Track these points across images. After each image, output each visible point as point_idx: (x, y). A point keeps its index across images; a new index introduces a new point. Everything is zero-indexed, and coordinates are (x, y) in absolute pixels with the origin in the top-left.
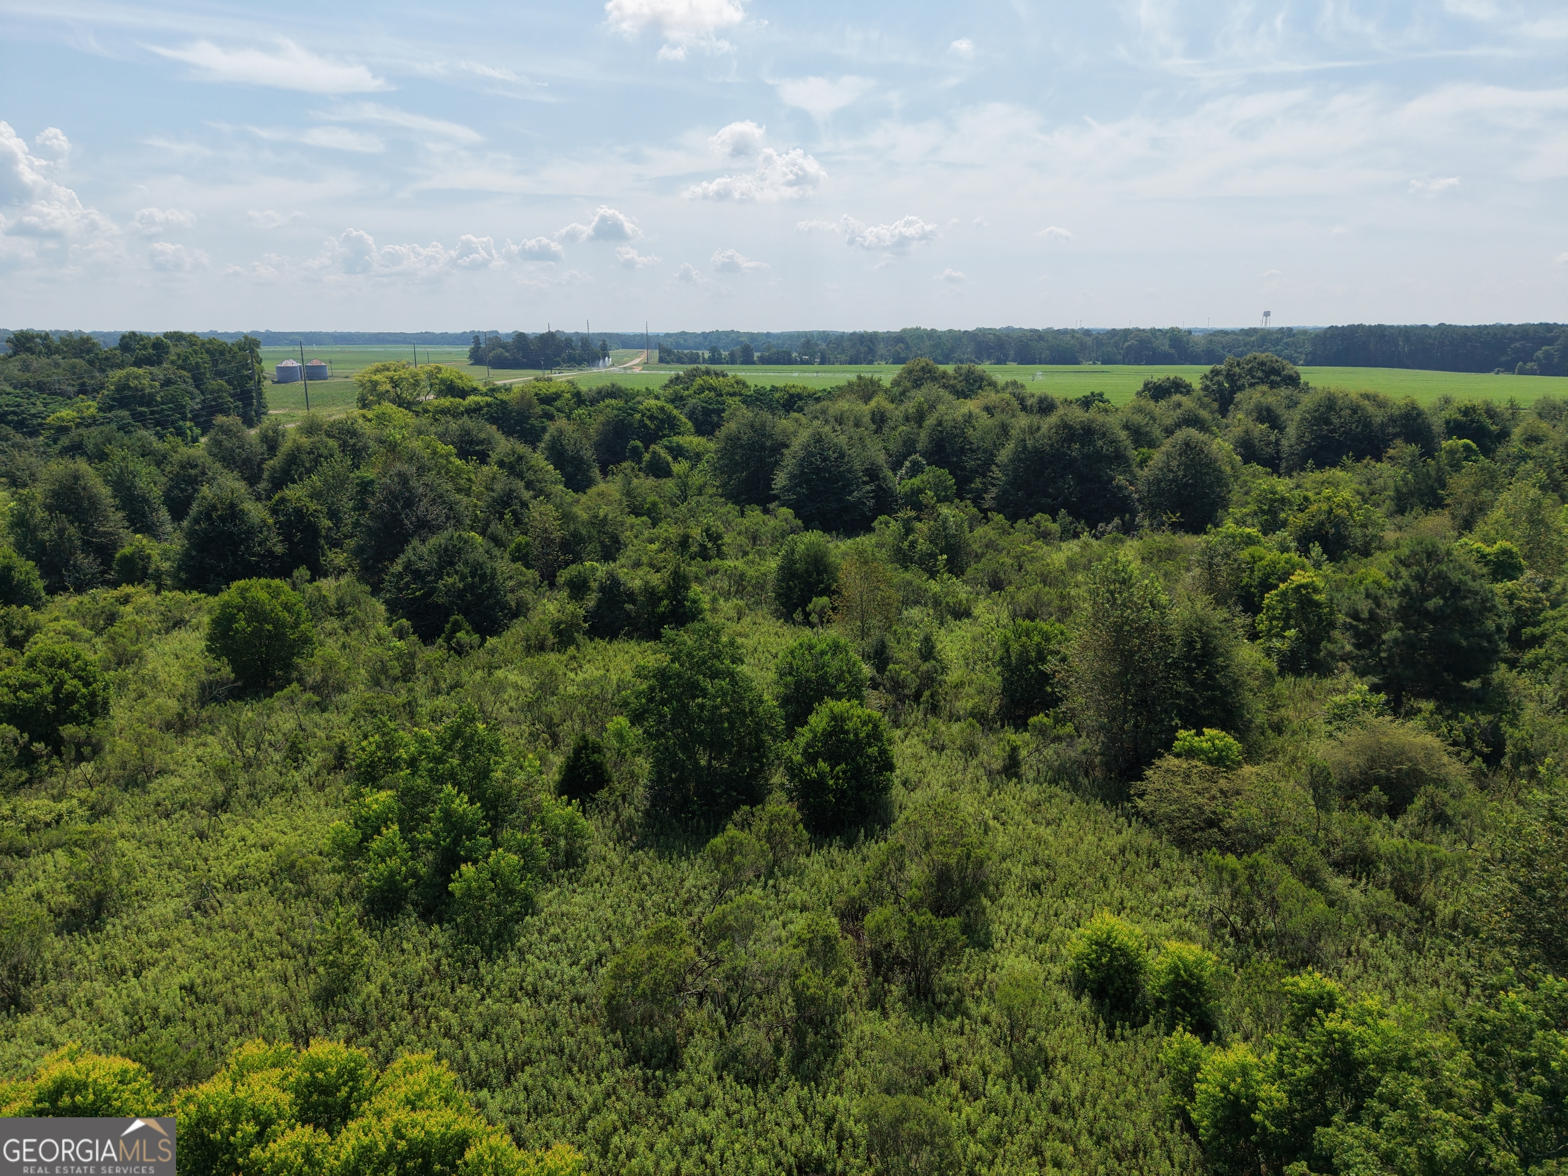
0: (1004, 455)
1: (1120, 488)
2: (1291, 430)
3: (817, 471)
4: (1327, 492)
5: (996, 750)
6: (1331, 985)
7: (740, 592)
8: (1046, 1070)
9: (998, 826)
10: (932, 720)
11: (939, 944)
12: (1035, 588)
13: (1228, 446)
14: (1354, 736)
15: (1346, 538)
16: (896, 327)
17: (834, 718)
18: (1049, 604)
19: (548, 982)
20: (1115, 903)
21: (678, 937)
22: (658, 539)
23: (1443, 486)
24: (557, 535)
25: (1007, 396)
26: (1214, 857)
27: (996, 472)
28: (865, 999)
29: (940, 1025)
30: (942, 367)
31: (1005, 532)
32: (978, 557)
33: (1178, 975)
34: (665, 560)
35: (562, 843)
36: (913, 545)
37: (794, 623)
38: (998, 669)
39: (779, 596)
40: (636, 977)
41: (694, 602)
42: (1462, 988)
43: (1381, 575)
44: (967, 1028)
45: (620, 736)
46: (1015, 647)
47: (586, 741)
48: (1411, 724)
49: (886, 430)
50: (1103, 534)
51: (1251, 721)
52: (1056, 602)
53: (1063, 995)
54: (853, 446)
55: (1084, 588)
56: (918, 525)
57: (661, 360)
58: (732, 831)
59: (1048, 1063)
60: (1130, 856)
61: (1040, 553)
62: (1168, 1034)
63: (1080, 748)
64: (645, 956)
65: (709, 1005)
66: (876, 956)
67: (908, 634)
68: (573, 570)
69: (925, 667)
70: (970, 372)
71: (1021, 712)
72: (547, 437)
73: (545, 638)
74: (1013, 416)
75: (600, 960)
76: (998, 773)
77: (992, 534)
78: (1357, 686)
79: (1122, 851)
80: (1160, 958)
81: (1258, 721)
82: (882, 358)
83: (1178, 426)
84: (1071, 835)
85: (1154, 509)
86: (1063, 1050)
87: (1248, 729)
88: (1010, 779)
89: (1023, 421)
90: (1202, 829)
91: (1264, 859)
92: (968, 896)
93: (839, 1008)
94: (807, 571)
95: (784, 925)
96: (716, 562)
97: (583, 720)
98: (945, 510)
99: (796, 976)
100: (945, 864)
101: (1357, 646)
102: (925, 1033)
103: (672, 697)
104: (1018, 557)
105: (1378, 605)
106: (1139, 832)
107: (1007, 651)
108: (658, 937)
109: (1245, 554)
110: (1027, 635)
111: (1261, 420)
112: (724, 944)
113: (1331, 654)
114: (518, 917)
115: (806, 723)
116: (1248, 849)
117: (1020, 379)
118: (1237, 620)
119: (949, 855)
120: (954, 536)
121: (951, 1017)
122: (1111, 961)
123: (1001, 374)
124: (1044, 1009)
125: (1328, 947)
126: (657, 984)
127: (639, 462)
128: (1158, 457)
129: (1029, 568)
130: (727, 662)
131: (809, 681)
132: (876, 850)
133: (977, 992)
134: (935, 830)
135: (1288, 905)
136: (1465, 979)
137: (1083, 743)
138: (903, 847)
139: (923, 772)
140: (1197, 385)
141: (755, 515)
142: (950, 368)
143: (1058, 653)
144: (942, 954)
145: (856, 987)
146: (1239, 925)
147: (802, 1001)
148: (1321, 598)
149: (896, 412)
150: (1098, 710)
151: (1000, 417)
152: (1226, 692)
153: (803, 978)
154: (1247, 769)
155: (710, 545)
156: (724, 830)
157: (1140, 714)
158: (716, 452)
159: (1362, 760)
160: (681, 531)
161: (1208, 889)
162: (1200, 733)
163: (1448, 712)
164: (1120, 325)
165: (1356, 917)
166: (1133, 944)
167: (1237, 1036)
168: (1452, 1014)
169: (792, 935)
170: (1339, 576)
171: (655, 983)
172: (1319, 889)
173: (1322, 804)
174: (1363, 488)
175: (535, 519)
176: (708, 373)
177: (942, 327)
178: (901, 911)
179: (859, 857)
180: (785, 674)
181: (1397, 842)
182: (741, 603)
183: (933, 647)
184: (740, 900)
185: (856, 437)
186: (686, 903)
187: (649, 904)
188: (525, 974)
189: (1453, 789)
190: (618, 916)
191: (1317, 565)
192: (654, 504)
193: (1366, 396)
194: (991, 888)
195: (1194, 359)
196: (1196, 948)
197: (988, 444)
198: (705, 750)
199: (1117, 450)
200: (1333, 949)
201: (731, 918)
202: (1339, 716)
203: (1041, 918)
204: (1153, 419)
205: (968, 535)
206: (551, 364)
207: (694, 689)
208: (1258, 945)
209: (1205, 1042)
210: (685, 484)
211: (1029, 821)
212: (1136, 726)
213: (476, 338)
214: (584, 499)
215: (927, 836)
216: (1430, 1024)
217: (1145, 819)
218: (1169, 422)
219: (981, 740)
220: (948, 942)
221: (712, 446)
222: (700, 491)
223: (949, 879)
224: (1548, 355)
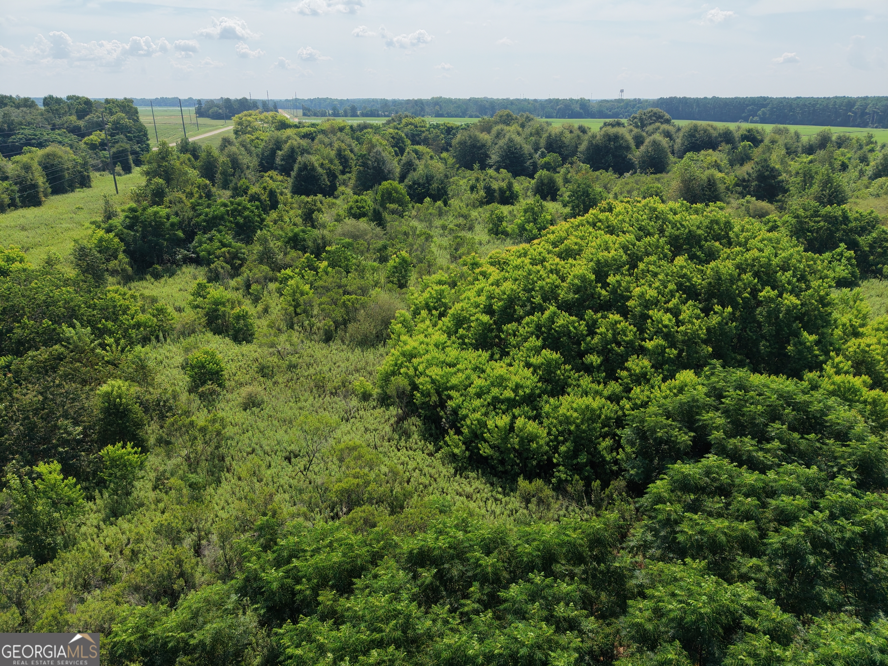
0: (583, 147)
1: (630, 159)
3: (513, 154)
27: (579, 154)
85: (643, 168)
128: (643, 147)
140: (626, 124)
193: (709, 125)
195: (592, 115)
197: (573, 143)
210: (447, 163)
213: (199, 102)
222: (453, 166)
224: (764, 113)
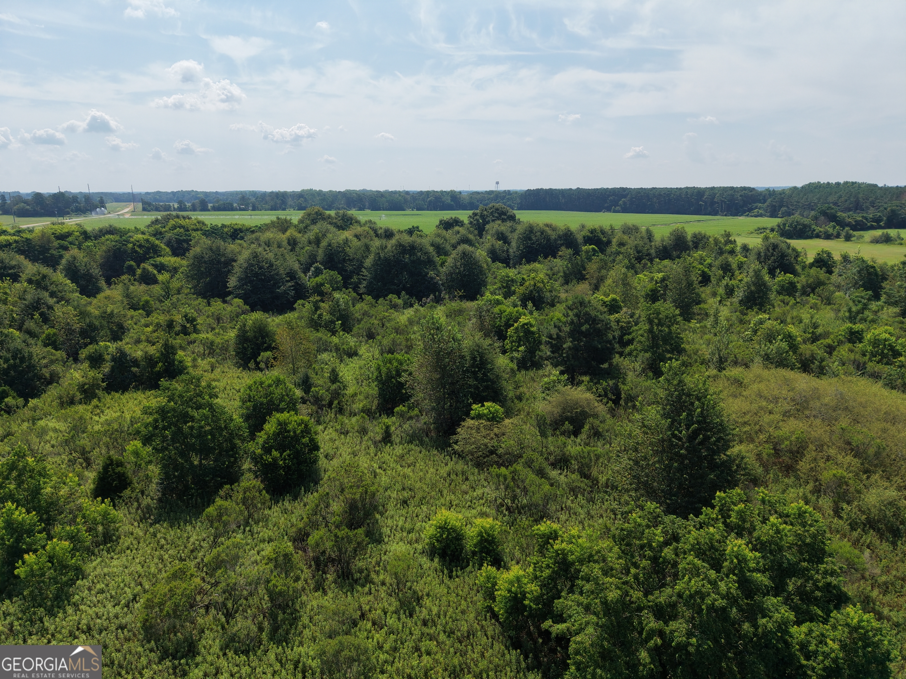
0: (368, 262)
1: (432, 278)
2: (514, 244)
3: (256, 275)
4: (533, 275)
5: (377, 429)
6: (555, 526)
7: (212, 353)
8: (418, 604)
9: (382, 472)
10: (340, 417)
11: (353, 545)
12: (392, 336)
13: (484, 254)
14: (555, 398)
15: (543, 298)
16: (298, 189)
17: (280, 424)
18: (400, 345)
19: (98, 621)
20: (448, 504)
21: (188, 574)
22: (151, 324)
23: (585, 269)
24: (77, 327)
25: (367, 228)
26: (494, 470)
27: (365, 272)
28: (312, 586)
29: (358, 591)
30: (328, 212)
31: (373, 306)
32: (359, 321)
33: (482, 536)
34: (158, 337)
35: (100, 528)
36: (320, 316)
37: (249, 369)
38: (376, 383)
39: (238, 353)
40: (162, 604)
41: (181, 362)
42: (613, 516)
43: (560, 315)
44: (373, 590)
45: (136, 453)
46: (384, 370)
47: (112, 460)
48: (579, 389)
49: (297, 249)
50: (425, 304)
51: (506, 396)
52: (404, 343)
53: (424, 560)
54: (278, 259)
55: (418, 334)
56: (322, 305)
57: (144, 209)
58: (219, 502)
59: (419, 599)
60: (453, 477)
61: (393, 316)
62: (480, 569)
63: (423, 422)
64: (167, 590)
65: (213, 611)
66: (317, 560)
67: (322, 369)
68: (91, 348)
69: (333, 387)
70: (344, 215)
71: (390, 406)
72: (64, 261)
73: (74, 396)
74: (371, 240)
75: (134, 599)
76: (380, 442)
77: (366, 308)
78: (554, 372)
79: (449, 475)
80: (473, 529)
81: (510, 396)
82: (291, 207)
83: (459, 243)
84: (421, 470)
85: (450, 289)
86: (427, 590)
87: (506, 400)
88: (386, 445)
89: (377, 243)
90: (488, 456)
91: (519, 467)
92: (368, 514)
93: (298, 594)
94: (255, 337)
95: (258, 553)
96: (194, 336)
97: (107, 447)
98: (337, 295)
99: (268, 581)
100: (353, 499)
101: (552, 352)
102: (349, 598)
103: (170, 424)
104: (381, 320)
105: (560, 331)
106: (457, 463)
107: (380, 372)
108: (175, 576)
109: (496, 310)
110: (390, 363)
111: (499, 239)
112: (220, 571)
113: (541, 357)
114: (72, 582)
115: (262, 429)
116: (511, 463)
117: (373, 219)
118: (496, 344)
119: (355, 494)
120: (344, 310)
121: (363, 586)
122: (448, 536)
123: (363, 216)
124: (415, 570)
125: (552, 507)
126: (177, 606)
127: (134, 274)
128: (450, 260)
129: (388, 325)
130: (207, 397)
131: (262, 404)
132: (312, 498)
133: (377, 568)
134: (346, 481)
135: (532, 489)
136: (613, 511)
137: (424, 419)
138: (328, 494)
139: (337, 448)
140: (466, 221)
141: (217, 305)
142: (332, 213)
143: (407, 371)
144: (356, 551)
145: (306, 581)
146: (510, 504)
147: (273, 595)
148: (534, 329)
149: (303, 239)
150: (430, 400)
151: (364, 240)
152: (493, 382)
153: (273, 582)
154: (507, 421)
155: (188, 325)
156: (214, 502)
157: (452, 399)
158: (188, 267)
159: (559, 410)
160: (168, 318)
161: (493, 487)
162: (483, 405)
163: (595, 381)
164: (425, 189)
165: (563, 489)
166: (458, 524)
167: (513, 562)
168: (610, 530)
169: (264, 557)
170: (541, 317)
171: (175, 606)
172: (546, 478)
173: (543, 434)
174: (549, 272)
175: (59, 317)
176: (178, 217)
177: (325, 189)
178: (329, 530)
179: (302, 504)
180: (246, 402)
181: (579, 448)
182: (213, 360)
183: (337, 375)
184: (229, 543)
185: (279, 254)
186: (192, 551)
187: (166, 557)
188: (80, 619)
189: (601, 419)
190: (145, 568)
191: (531, 313)
192: (147, 302)
193: (547, 225)
194: (381, 508)
195: (464, 207)
196: (490, 520)
197: (359, 256)
198: (196, 455)
199: (428, 257)
200: (554, 508)
201: (223, 555)
202: (548, 388)
203: (409, 520)
204: (446, 240)
205: (352, 309)
206: (62, 213)
207: (185, 417)
208: (520, 513)
209: (498, 569)
210: (168, 288)
211: (399, 466)
212: (451, 406)
214: (95, 301)
215: (341, 484)
216: (601, 537)
217: (460, 456)
218: (454, 241)
219: (369, 425)
220: (358, 543)
221: (185, 262)
222: (179, 292)
223: (357, 507)
224: (624, 203)
